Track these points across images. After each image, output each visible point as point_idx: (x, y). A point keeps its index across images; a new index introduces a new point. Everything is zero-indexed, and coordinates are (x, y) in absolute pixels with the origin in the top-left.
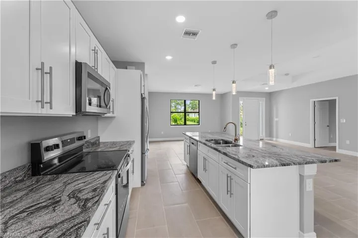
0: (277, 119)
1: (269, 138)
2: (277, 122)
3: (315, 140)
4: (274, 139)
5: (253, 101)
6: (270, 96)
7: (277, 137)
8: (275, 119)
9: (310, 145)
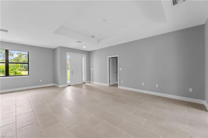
0: (93, 69)
1: (89, 82)
2: (93, 70)
3: (110, 81)
4: (92, 82)
5: (78, 56)
6: (89, 54)
7: (93, 81)
8: (92, 69)
9: (108, 85)
